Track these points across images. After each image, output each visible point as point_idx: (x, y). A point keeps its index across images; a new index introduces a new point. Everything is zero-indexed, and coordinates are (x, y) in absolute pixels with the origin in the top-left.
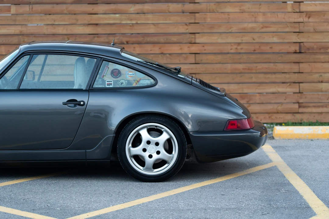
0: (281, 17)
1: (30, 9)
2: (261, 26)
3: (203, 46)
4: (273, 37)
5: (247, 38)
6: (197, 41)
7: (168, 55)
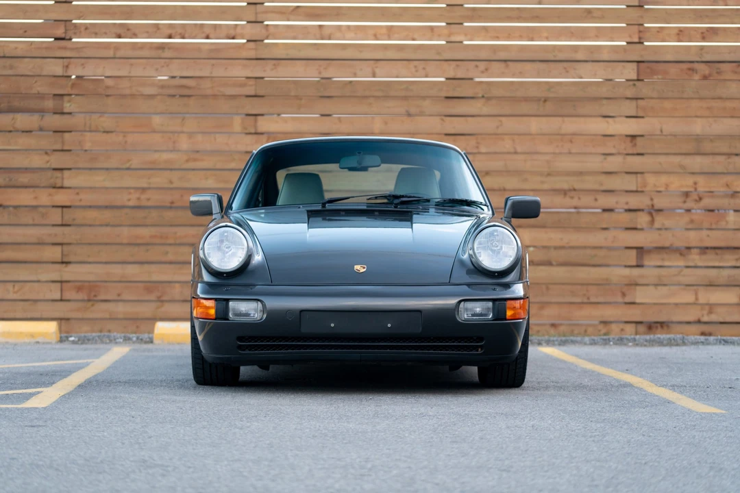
0: (221, 141)
3: (78, 194)
4: (207, 178)
5: (159, 180)
6: (66, 183)
7: (11, 209)
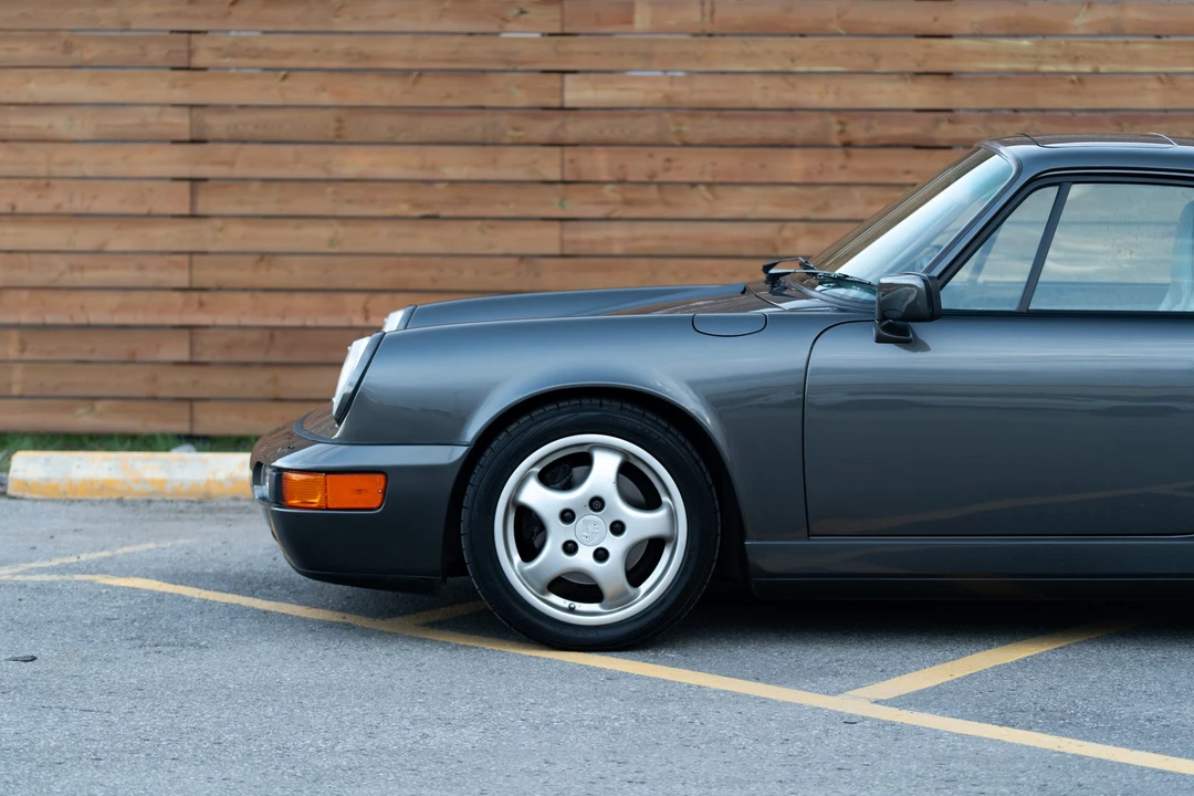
1: (703, 15)
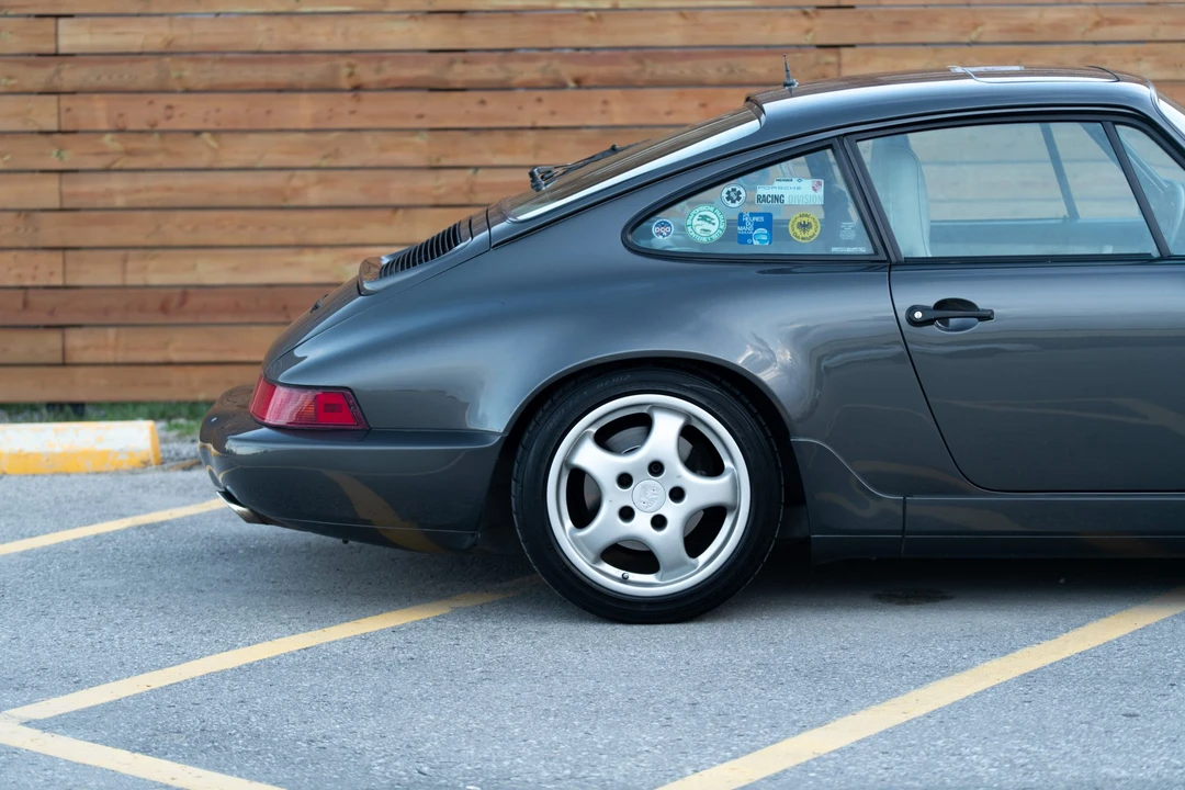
2: (1094, 18)
4: (1139, 60)
